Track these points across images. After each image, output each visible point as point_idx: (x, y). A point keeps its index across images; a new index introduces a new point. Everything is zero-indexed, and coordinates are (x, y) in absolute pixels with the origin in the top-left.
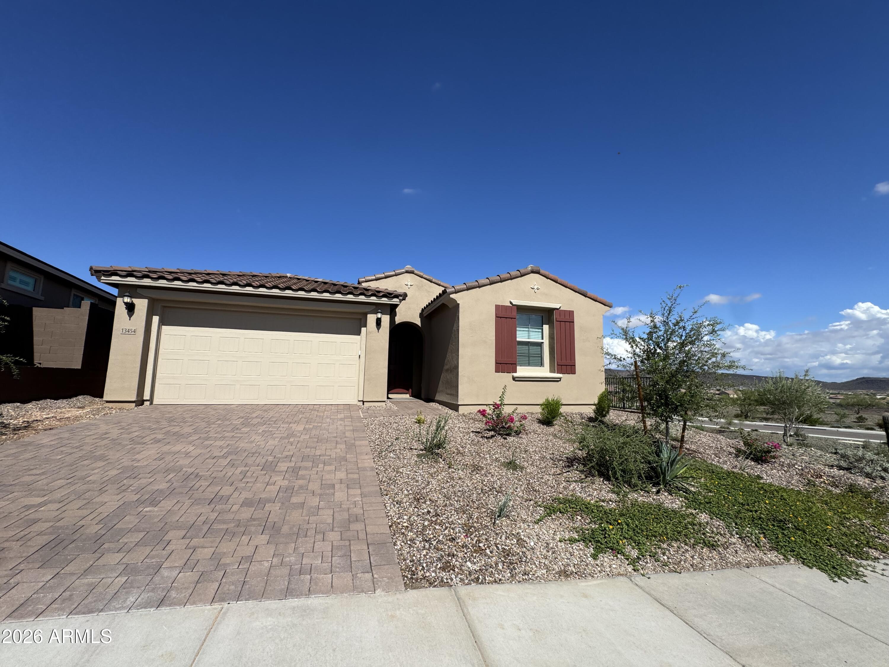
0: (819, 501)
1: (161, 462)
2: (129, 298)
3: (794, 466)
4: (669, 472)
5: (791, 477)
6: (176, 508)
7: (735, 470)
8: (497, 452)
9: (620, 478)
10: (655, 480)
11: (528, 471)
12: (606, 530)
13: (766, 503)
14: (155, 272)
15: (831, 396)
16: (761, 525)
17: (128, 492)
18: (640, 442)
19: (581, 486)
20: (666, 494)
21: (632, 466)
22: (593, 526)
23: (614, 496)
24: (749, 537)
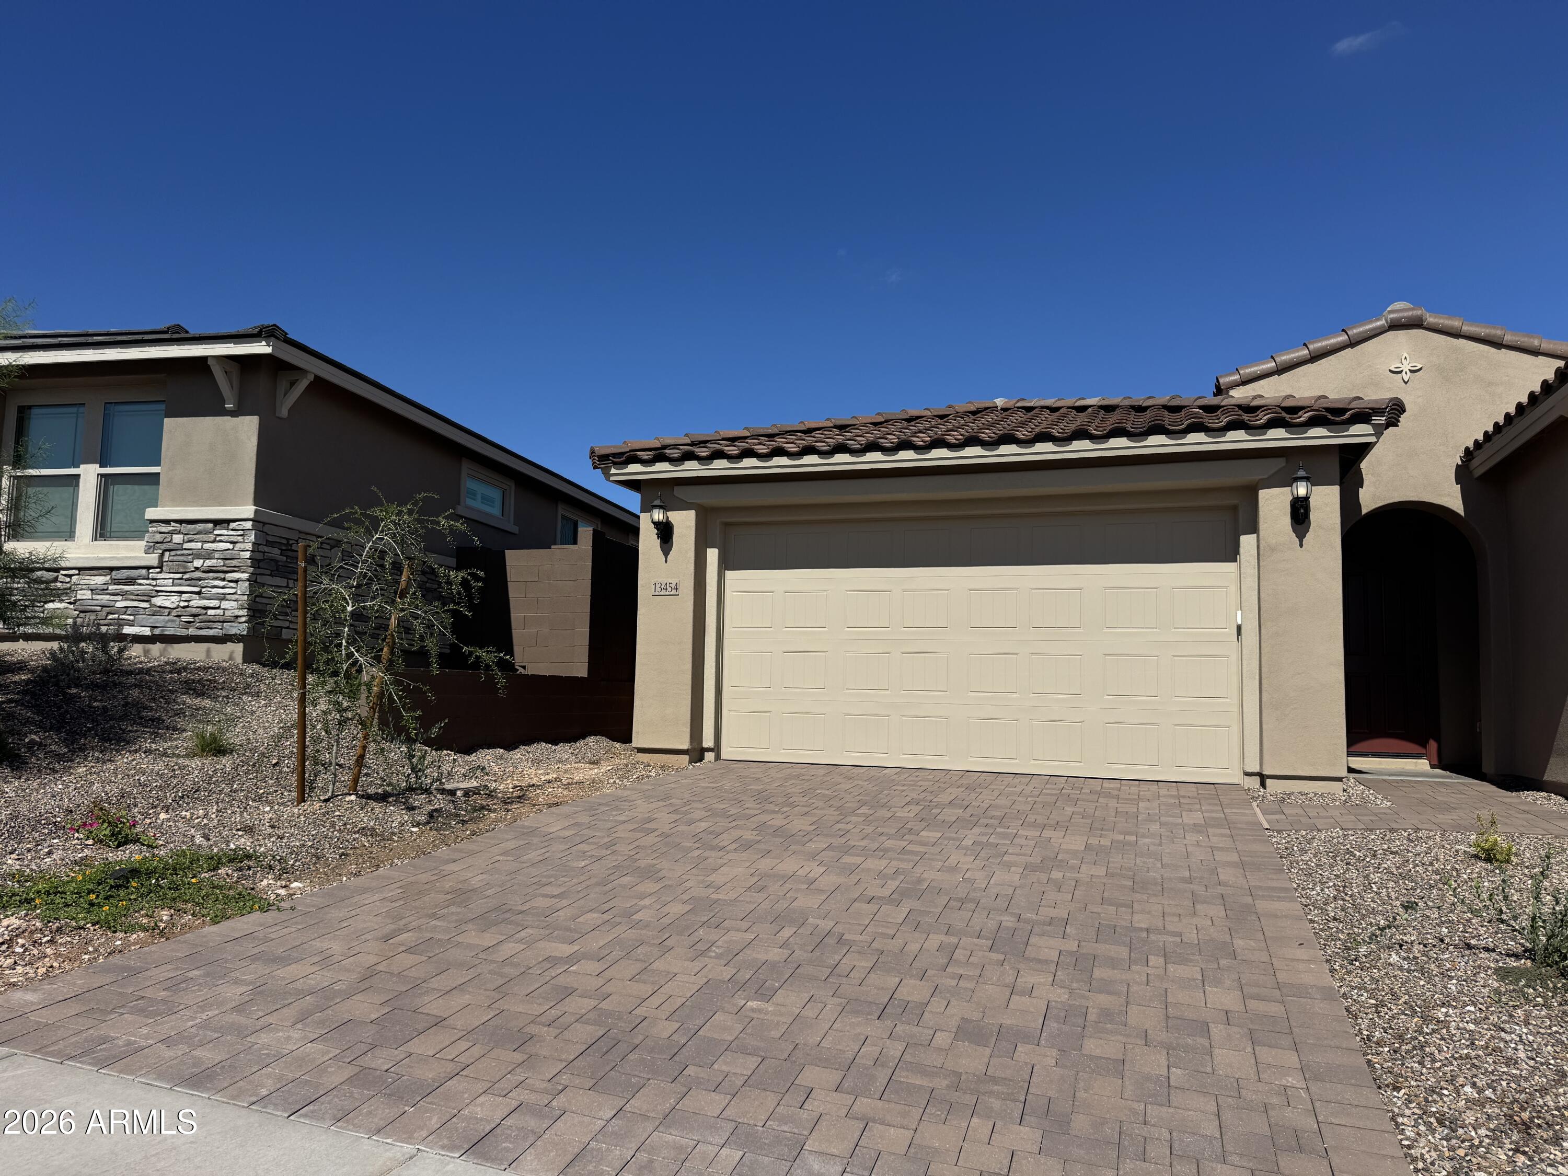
1: (763, 895)
2: (661, 511)
6: (810, 1012)
14: (703, 443)
17: (711, 957)
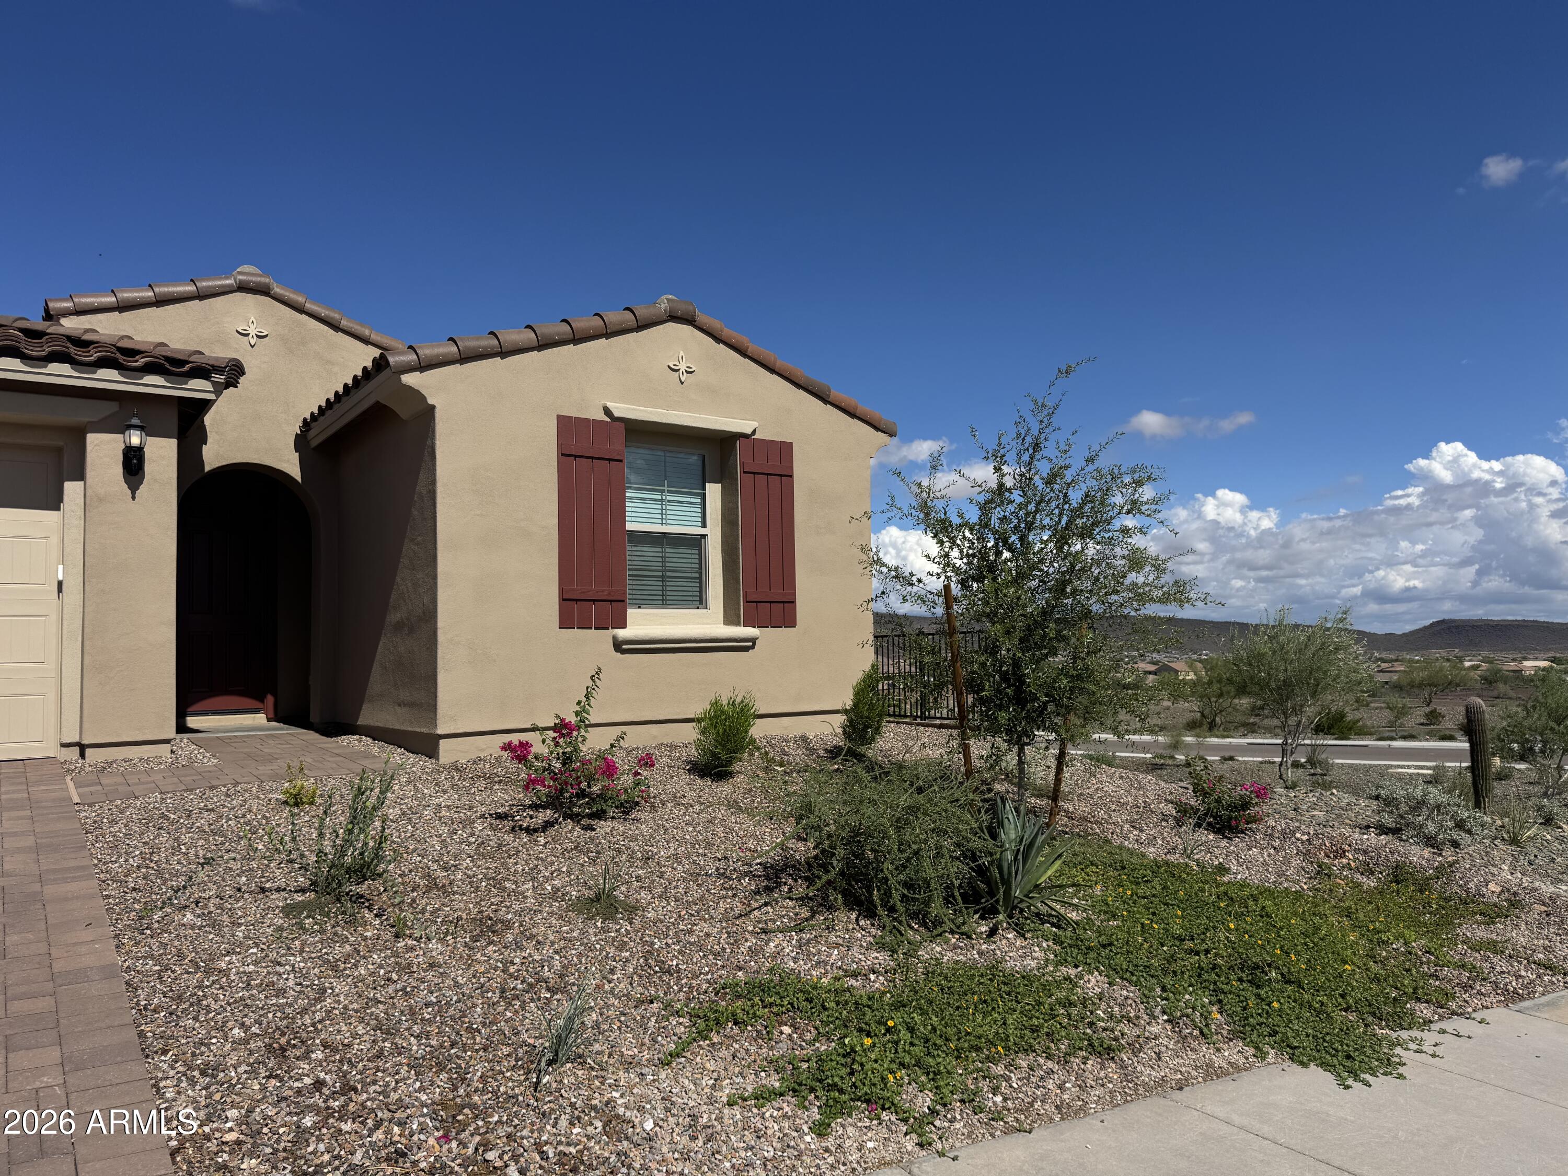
0: (1336, 910)
3: (1293, 833)
4: (1019, 877)
5: (1287, 861)
7: (1171, 858)
8: (559, 870)
9: (900, 907)
10: (987, 901)
11: (651, 915)
12: (856, 1052)
13: (1229, 930)
15: (1384, 665)
16: (1215, 983)
18: (951, 802)
19: (799, 941)
20: (1010, 936)
21: (928, 872)
22: (823, 1048)
23: (881, 958)
24: (1187, 1016)
